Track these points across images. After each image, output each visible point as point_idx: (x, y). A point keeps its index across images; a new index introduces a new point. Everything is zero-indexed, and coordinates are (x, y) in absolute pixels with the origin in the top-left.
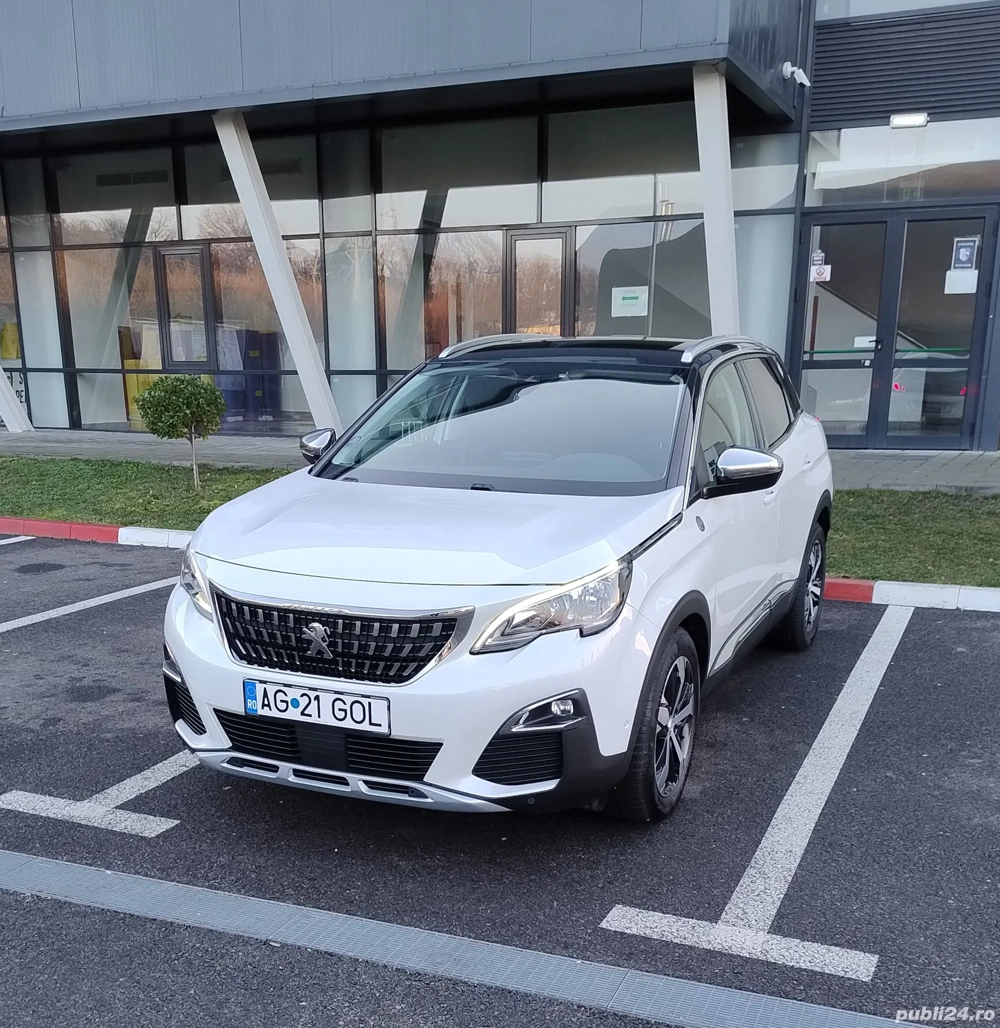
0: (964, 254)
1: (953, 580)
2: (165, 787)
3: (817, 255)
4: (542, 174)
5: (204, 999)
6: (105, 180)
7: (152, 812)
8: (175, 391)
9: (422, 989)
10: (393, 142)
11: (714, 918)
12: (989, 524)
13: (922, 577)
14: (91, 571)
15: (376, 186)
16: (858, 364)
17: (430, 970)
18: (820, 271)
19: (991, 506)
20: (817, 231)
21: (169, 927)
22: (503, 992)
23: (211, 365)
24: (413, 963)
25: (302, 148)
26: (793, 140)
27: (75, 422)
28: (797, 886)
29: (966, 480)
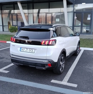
0: (89, 16)
1: (88, 47)
2: (8, 68)
3: (75, 16)
4: (49, 8)
5: (10, 90)
6: (7, 7)
7: (7, 70)
8: (13, 28)
9: (32, 88)
10: (35, 5)
11: (62, 81)
12: (91, 42)
13: (85, 47)
14: (3, 46)
15: (33, 9)
16: (79, 26)
17: (33, 86)
18: (75, 18)
19: (91, 40)
20: (75, 14)
21: (7, 82)
22: (40, 89)
23: (17, 25)
24: (31, 86)
25: (26, 5)
26: (73, 5)
27: (3, 31)
28: (70, 78)
29: (89, 38)
